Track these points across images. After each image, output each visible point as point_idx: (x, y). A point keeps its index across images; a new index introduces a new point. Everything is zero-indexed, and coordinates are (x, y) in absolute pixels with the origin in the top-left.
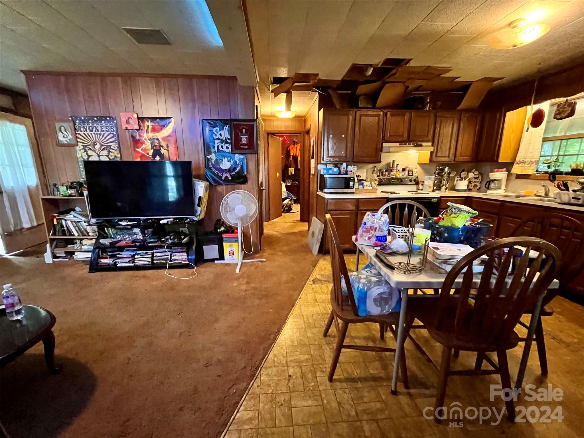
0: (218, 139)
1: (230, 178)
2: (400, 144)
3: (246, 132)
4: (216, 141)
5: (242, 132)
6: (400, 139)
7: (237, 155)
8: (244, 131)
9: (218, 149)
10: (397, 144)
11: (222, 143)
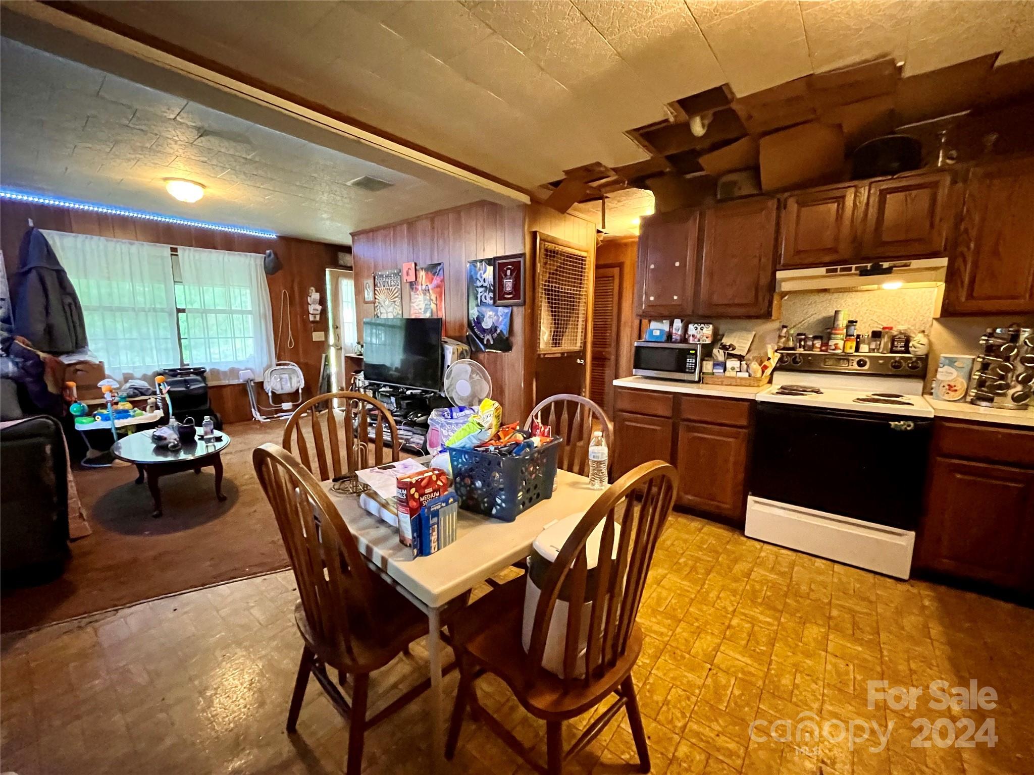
0: (482, 286)
1: (492, 343)
2: (828, 271)
3: (511, 274)
4: (480, 290)
5: (506, 275)
6: (827, 259)
7: (500, 309)
8: (509, 272)
9: (481, 301)
10: (822, 271)
11: (485, 291)
